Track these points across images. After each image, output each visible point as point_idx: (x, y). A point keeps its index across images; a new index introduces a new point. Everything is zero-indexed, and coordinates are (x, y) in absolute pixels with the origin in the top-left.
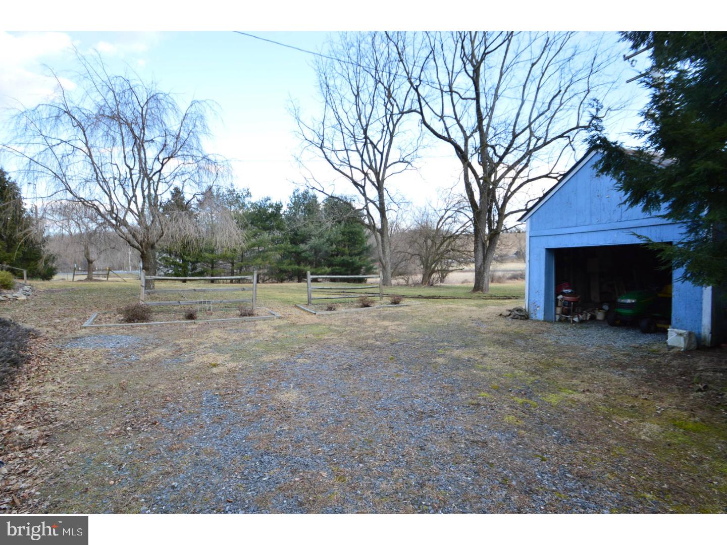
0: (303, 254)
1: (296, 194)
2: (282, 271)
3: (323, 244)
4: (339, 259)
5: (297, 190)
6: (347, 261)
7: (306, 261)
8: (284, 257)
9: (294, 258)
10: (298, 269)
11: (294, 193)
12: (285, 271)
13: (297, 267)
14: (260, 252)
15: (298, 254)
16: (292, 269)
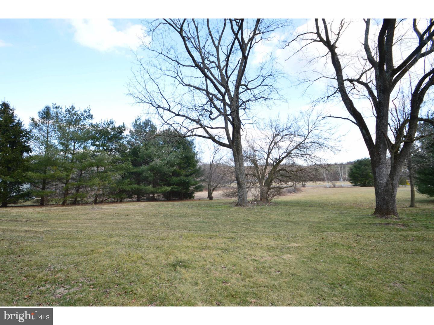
0: (144, 174)
1: (138, 123)
2: (122, 191)
3: (164, 166)
4: (175, 179)
5: (139, 119)
6: (183, 180)
7: (146, 181)
8: (124, 177)
9: (134, 178)
10: (138, 189)
11: (136, 121)
12: (124, 191)
13: (136, 186)
14: (100, 172)
15: (138, 174)
16: (132, 189)
